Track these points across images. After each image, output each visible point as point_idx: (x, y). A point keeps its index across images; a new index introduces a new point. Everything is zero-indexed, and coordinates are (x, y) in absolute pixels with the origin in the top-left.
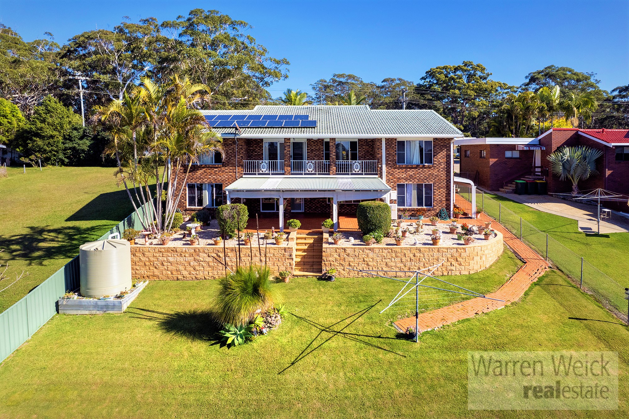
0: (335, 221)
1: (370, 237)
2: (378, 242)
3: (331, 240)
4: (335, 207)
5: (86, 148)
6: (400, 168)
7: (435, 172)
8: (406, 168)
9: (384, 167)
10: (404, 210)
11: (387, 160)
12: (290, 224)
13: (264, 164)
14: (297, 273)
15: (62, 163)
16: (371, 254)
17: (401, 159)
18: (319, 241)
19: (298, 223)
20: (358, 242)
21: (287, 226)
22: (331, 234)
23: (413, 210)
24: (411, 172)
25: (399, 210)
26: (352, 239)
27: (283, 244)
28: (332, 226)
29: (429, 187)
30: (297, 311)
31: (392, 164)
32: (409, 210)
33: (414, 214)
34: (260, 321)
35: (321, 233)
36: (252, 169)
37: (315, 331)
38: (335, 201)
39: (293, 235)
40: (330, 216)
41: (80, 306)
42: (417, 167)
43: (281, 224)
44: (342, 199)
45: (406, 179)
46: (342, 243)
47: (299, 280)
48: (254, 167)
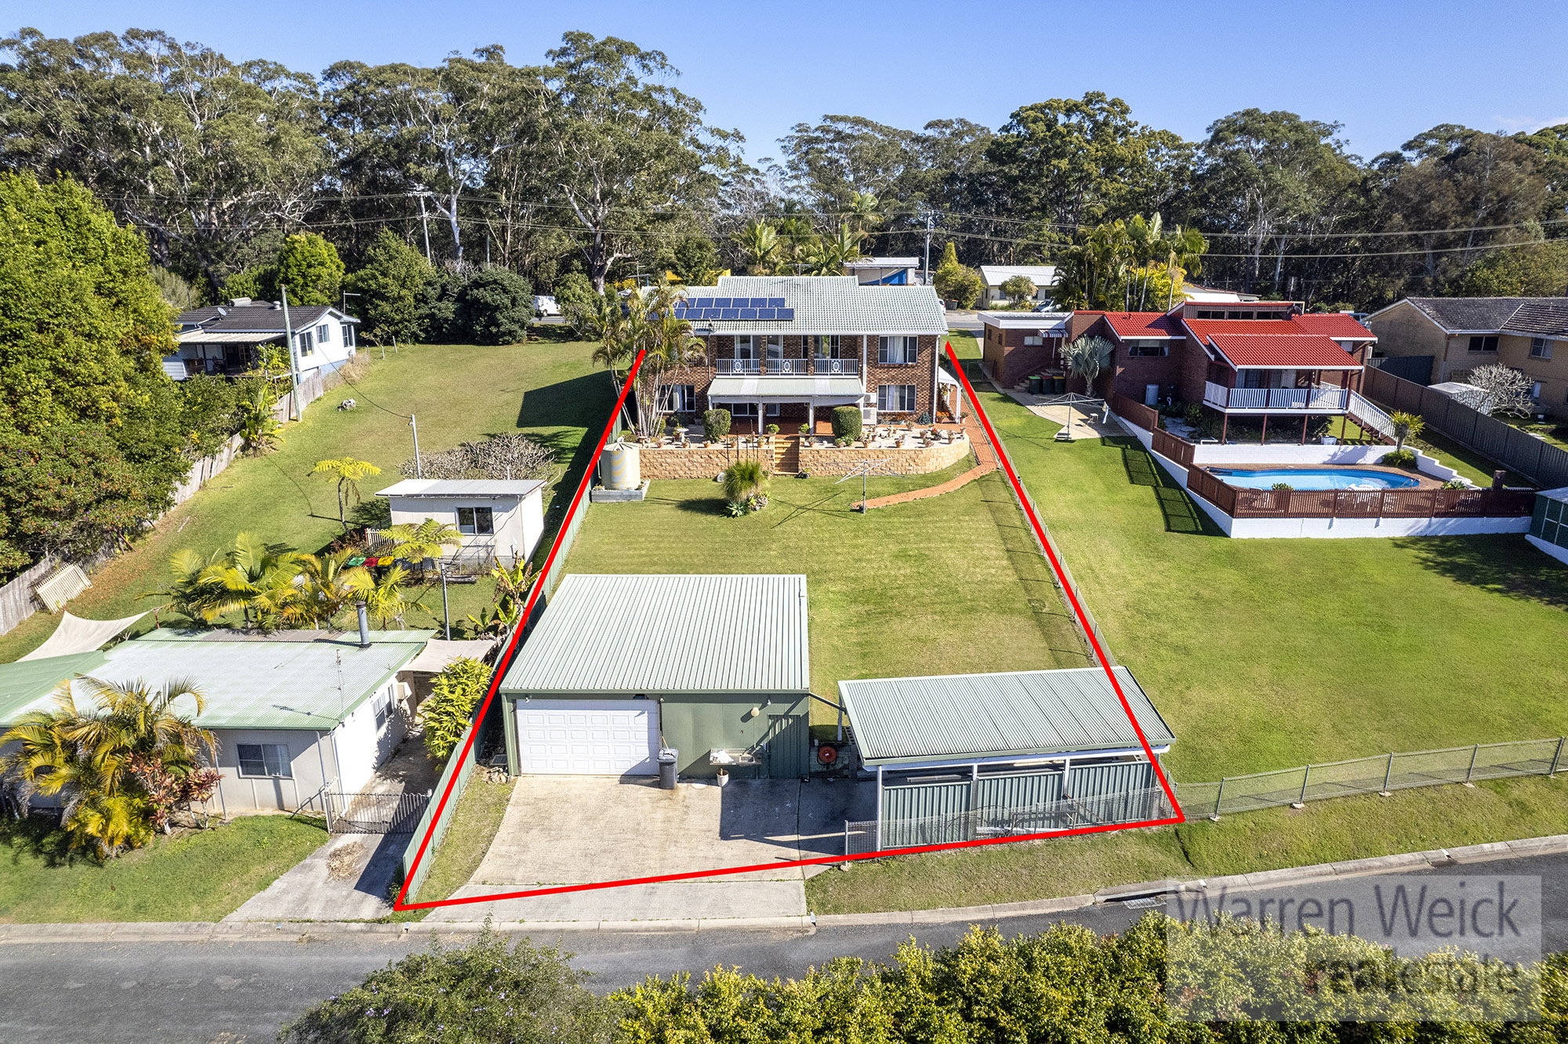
0: (811, 426)
1: (842, 441)
2: (848, 445)
3: (807, 444)
4: (811, 412)
5: (451, 316)
6: (882, 367)
7: (918, 372)
8: (888, 367)
9: (865, 366)
10: (885, 414)
11: (868, 359)
12: (769, 429)
13: (738, 362)
14: (777, 472)
15: (416, 339)
16: (841, 456)
17: (884, 358)
18: (796, 445)
19: (777, 428)
20: (831, 445)
21: (766, 431)
22: (807, 438)
23: (894, 414)
24: (893, 373)
25: (879, 414)
26: (825, 442)
27: (765, 447)
28: (808, 431)
29: (912, 389)
30: (779, 498)
31: (873, 364)
32: (890, 414)
33: (895, 419)
34: (753, 501)
35: (798, 438)
36: (726, 368)
37: (793, 509)
38: (811, 406)
39: (772, 439)
40: (807, 421)
41: (608, 497)
42: (900, 365)
43: (760, 430)
44: (818, 404)
45: (888, 381)
46: (816, 446)
47: (780, 478)
48: (728, 368)
